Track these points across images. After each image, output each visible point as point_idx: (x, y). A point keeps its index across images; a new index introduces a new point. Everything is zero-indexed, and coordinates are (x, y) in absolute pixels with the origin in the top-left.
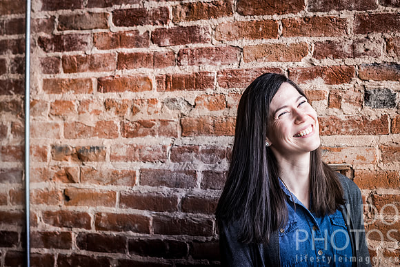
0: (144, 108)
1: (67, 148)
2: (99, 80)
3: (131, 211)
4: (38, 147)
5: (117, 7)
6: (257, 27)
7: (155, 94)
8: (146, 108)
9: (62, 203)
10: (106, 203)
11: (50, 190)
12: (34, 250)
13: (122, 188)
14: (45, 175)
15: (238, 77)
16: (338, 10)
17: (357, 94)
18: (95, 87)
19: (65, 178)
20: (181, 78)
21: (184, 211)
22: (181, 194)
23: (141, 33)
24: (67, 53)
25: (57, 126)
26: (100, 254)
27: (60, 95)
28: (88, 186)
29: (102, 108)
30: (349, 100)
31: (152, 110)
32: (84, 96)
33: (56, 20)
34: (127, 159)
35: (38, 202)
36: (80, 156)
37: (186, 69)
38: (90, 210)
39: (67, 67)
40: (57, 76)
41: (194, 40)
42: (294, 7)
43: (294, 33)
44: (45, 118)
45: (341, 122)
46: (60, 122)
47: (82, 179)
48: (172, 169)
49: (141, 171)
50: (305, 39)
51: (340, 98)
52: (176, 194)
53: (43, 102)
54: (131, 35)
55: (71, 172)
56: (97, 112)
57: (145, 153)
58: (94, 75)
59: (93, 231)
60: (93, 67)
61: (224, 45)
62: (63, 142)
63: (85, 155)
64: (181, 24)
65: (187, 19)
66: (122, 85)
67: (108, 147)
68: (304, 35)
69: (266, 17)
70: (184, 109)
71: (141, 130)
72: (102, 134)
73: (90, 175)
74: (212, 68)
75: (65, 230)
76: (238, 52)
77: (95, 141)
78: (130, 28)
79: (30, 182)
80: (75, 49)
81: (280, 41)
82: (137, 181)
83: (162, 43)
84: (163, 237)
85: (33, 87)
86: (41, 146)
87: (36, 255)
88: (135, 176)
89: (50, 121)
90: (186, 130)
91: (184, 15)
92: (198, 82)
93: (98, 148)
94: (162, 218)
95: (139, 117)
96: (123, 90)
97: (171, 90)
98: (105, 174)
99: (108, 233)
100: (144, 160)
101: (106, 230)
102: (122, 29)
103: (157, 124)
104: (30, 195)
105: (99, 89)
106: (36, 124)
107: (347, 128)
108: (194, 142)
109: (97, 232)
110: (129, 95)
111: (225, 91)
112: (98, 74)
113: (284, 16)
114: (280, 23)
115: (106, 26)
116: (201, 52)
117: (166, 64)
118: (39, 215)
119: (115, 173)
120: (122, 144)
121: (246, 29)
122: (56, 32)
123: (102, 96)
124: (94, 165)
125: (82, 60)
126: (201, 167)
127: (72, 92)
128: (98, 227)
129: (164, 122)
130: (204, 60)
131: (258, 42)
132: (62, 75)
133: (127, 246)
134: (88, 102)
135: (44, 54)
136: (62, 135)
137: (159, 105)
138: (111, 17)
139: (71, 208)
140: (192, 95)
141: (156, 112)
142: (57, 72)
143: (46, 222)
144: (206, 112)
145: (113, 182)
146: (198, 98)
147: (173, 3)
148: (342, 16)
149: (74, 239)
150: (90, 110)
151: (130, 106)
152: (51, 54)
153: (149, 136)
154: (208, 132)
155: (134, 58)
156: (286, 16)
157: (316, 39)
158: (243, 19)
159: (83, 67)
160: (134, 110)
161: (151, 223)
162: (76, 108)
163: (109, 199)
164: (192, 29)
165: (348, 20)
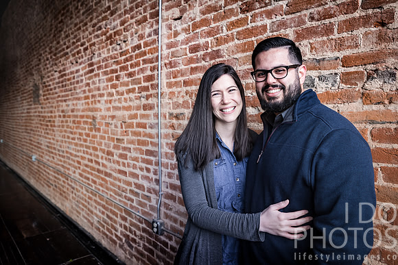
1: (173, 114)
2: (184, 81)
4: (163, 113)
5: (190, 44)
6: (245, 46)
9: (171, 139)
11: (167, 133)
18: (182, 84)
19: (172, 128)
23: (199, 56)
24: (174, 69)
25: (170, 103)
27: (172, 89)
28: (179, 132)
29: (185, 95)
32: (179, 89)
33: (170, 54)
35: (163, 138)
39: (174, 75)
40: (171, 80)
41: (219, 57)
42: (262, 31)
53: (166, 93)
54: (195, 57)
55: (174, 125)
56: (183, 97)
58: (182, 79)
60: (182, 75)
61: (230, 58)
62: (172, 111)
63: (179, 117)
64: (214, 49)
65: (216, 46)
66: (192, 83)
67: (186, 114)
69: (249, 40)
72: (185, 107)
73: (180, 127)
76: (236, 61)
77: (182, 110)
78: (195, 54)
80: (176, 67)
83: (206, 60)
89: (168, 101)
91: (215, 44)
93: (183, 114)
102: (192, 55)
106: (163, 103)
113: (257, 37)
114: (255, 42)
115: (186, 54)
118: (164, 144)
121: (240, 47)
122: (170, 60)
123: (185, 89)
124: (181, 122)
125: (178, 72)
127: (175, 87)
131: (245, 54)
134: (180, 92)
135: (166, 70)
136: (172, 108)
138: (188, 50)
143: (167, 147)
148: (287, 32)
152: (169, 70)
155: (196, 69)
158: (239, 42)
162: (176, 95)
164: (218, 51)
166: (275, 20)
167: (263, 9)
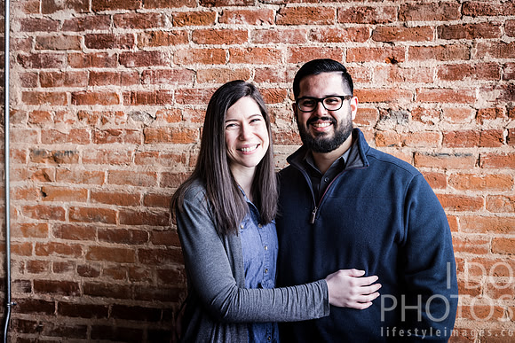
0: (113, 119)
1: (44, 152)
2: (73, 94)
3: (101, 205)
4: (17, 150)
5: (89, 32)
6: (209, 54)
7: (121, 107)
8: (114, 119)
9: (40, 198)
10: (79, 199)
11: (29, 187)
12: (13, 239)
13: (94, 186)
14: (24, 175)
15: (193, 95)
16: (275, 43)
17: (289, 112)
18: (69, 100)
19: (42, 177)
20: (144, 95)
21: (145, 205)
22: (143, 191)
23: (110, 55)
24: (44, 70)
25: (35, 132)
26: (73, 242)
27: (38, 106)
28: (62, 184)
29: (76, 118)
30: (282, 117)
31: (119, 121)
32: (60, 108)
33: (34, 40)
34: (97, 162)
35: (17, 198)
36: (55, 158)
37: (149, 87)
38: (65, 205)
39: (44, 82)
40: (35, 89)
41: (155, 63)
42: (239, 38)
43: (239, 61)
44: (24, 125)
45: (275, 134)
46: (38, 129)
47: (57, 178)
48: (136, 170)
49: (109, 172)
50: (248, 66)
51: (275, 115)
52: (139, 191)
53: (22, 111)
54: (101, 56)
55: (47, 172)
56: (71, 122)
57: (113, 157)
58: (68, 90)
59: (67, 222)
60: (67, 83)
61: (181, 68)
62: (40, 146)
63: (60, 157)
64: (144, 49)
65: (150, 45)
66: (94, 99)
67: (81, 152)
68: (247, 62)
69: (216, 46)
70: (147, 121)
71: (110, 138)
72: (75, 141)
73: (64, 175)
74: (170, 87)
75: (42, 221)
76: (192, 74)
77: (70, 146)
78: (101, 50)
79: (10, 180)
80: (51, 67)
81: (228, 66)
82: (106, 180)
83: (128, 65)
84: (128, 227)
85: (13, 98)
86: (20, 150)
87: (16, 243)
88: (104, 176)
89: (29, 129)
90: (148, 138)
91: (147, 41)
92: (158, 98)
93: (71, 152)
94: (127, 211)
95: (107, 126)
96: (94, 104)
97: (136, 104)
98: (77, 174)
99: (80, 224)
100: (112, 163)
101: (79, 221)
102: (93, 51)
103: (124, 133)
104: (10, 192)
105: (72, 102)
106: (15, 130)
107: (280, 139)
108: (155, 149)
109: (71, 223)
110: (99, 108)
111: (181, 107)
112: (72, 89)
113: (231, 46)
114: (228, 51)
115: (79, 48)
116: (161, 73)
117: (132, 83)
118: (19, 208)
119: (87, 174)
120: (93, 149)
121: (199, 55)
122: (34, 51)
123: (76, 108)
124: (68, 166)
125: (57, 77)
126: (160, 169)
127: (48, 104)
128: (71, 219)
129: (129, 132)
130: (164, 80)
131: (209, 66)
132: (40, 89)
133: (97, 235)
134: (63, 113)
135: (23, 70)
136: (40, 141)
137: (125, 117)
138: (83, 40)
139: (47, 203)
140: (154, 109)
141: (122, 123)
142: (35, 86)
143: (25, 215)
144: (165, 123)
145: (84, 181)
146: (158, 112)
147: (137, 31)
148: (278, 48)
149: (50, 229)
150: (65, 120)
151: (100, 117)
152: (30, 70)
153: (117, 143)
154: (167, 140)
155: (104, 76)
156: (232, 46)
157: (257, 66)
158: (197, 46)
159: (58, 82)
160: (104, 121)
161: (117, 215)
162: (52, 118)
163: (81, 195)
164: (154, 54)
165: (283, 52)
166: (259, 27)
167: (239, 8)
